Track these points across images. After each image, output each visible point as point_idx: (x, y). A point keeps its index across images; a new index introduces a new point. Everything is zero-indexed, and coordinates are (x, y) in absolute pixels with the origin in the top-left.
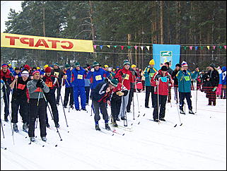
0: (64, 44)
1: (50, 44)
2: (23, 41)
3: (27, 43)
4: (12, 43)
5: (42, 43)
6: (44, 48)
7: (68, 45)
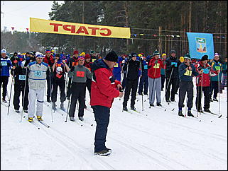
0: (102, 32)
1: (90, 31)
2: (65, 28)
3: (70, 30)
4: (56, 29)
5: (83, 30)
6: (84, 34)
7: (106, 32)
